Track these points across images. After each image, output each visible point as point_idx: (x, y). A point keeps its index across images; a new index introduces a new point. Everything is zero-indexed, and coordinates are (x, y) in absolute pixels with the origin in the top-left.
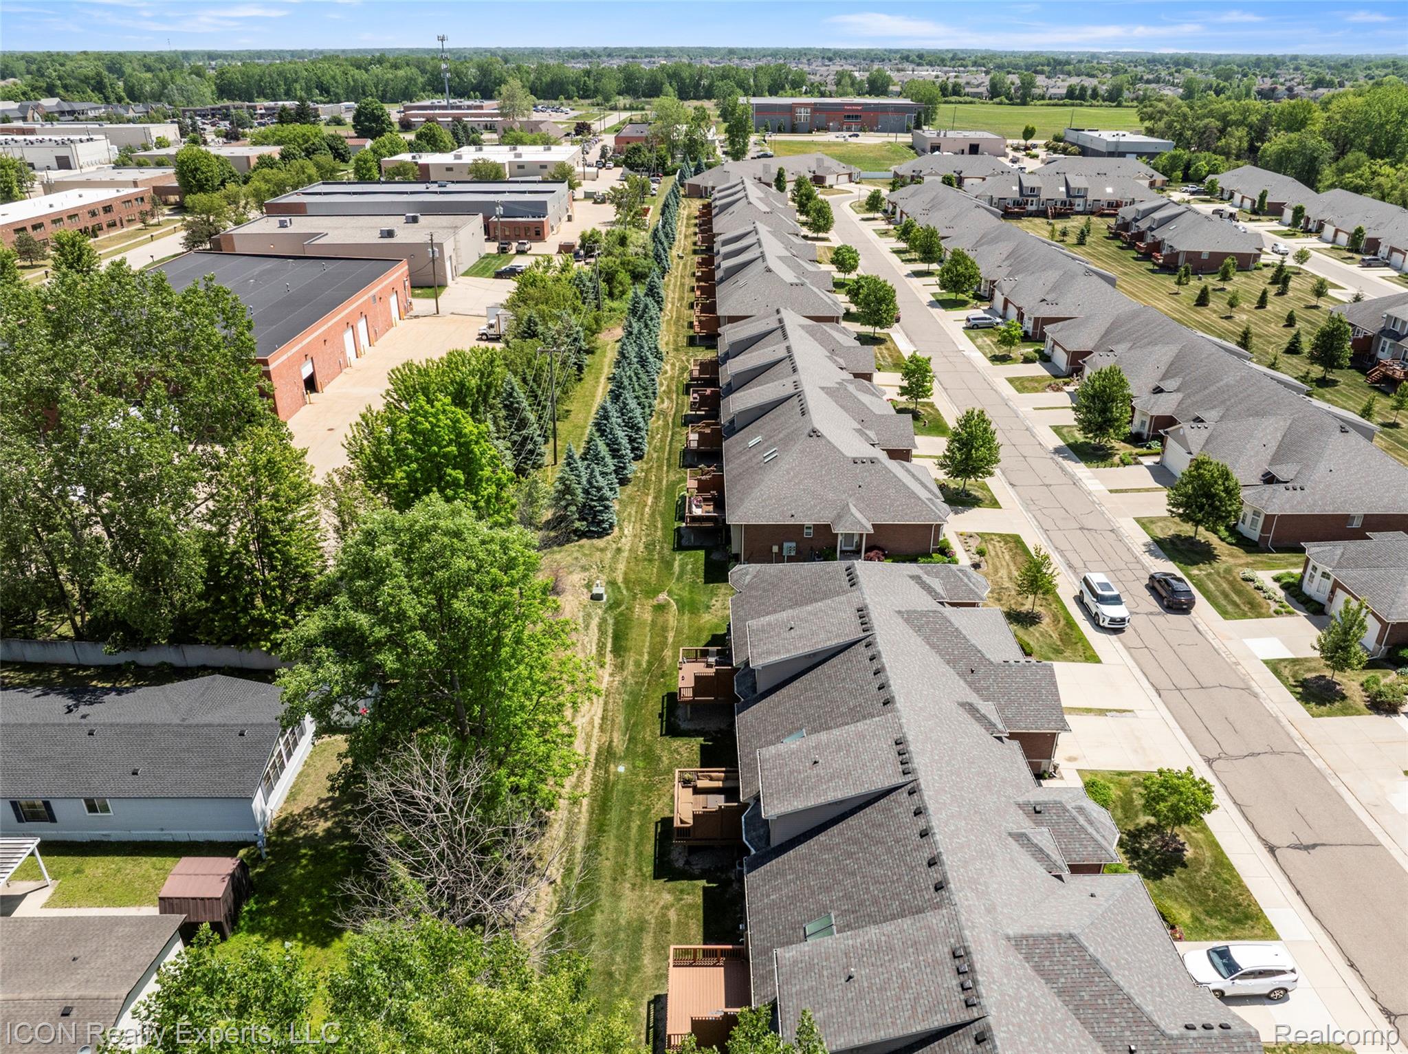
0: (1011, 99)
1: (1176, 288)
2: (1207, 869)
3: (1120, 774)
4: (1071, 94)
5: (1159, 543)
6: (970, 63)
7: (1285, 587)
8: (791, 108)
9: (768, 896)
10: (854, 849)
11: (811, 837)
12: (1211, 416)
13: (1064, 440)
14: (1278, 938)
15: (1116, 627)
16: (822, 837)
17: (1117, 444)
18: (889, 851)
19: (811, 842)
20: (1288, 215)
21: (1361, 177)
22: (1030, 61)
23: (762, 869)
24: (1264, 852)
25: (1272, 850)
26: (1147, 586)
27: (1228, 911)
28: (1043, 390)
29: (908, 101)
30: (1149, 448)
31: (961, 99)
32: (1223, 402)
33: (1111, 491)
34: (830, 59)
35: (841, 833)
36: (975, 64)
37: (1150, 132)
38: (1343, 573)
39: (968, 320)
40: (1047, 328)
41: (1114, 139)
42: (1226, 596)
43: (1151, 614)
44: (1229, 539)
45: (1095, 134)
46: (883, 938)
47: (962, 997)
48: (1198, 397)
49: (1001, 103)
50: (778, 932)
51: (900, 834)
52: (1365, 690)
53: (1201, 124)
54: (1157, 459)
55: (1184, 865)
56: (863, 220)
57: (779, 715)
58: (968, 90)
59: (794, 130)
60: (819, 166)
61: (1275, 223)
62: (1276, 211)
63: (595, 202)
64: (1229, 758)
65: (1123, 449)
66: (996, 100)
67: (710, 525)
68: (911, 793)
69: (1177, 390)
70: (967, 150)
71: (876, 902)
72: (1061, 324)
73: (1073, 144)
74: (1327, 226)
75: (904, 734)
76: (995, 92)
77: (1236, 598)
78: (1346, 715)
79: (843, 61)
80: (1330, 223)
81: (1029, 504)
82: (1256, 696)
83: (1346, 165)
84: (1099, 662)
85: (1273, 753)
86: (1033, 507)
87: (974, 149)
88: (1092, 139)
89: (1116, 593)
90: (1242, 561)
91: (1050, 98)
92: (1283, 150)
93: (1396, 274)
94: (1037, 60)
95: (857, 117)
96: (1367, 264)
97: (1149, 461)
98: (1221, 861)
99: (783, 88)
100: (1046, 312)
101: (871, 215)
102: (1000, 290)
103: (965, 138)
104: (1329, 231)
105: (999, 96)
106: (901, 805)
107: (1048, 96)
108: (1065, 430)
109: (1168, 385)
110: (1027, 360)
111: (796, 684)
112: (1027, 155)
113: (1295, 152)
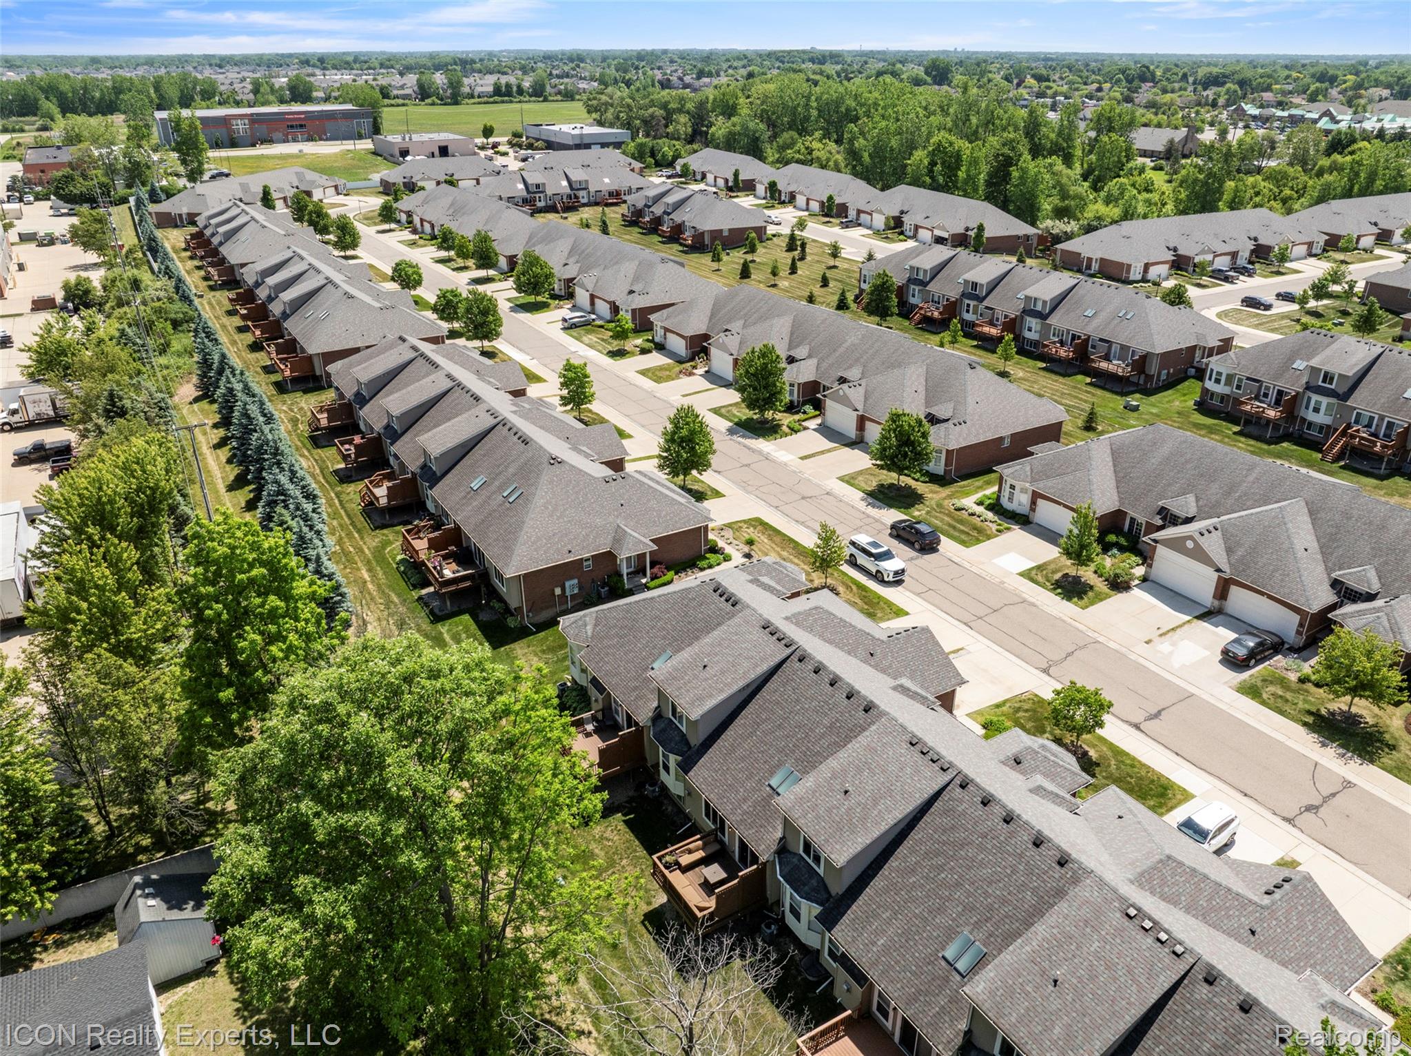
0: (442, 100)
1: (715, 265)
2: (1113, 762)
3: (998, 706)
4: (498, 91)
5: (871, 494)
6: (377, 66)
7: (990, 508)
8: (225, 121)
9: (874, 943)
10: (941, 860)
11: (881, 868)
12: (853, 374)
13: (731, 421)
14: (1193, 796)
15: (898, 579)
16: (893, 863)
17: (778, 416)
18: (981, 848)
19: (885, 871)
20: (761, 189)
21: (799, 152)
22: (437, 62)
23: (845, 919)
24: (1133, 731)
25: (1137, 727)
26: (891, 535)
27: (1151, 789)
28: (677, 377)
29: (349, 107)
30: (805, 413)
31: (393, 102)
32: (857, 360)
33: (802, 458)
34: (220, 67)
35: (913, 851)
36: (382, 66)
37: (600, 123)
38: (1041, 484)
39: (565, 320)
40: (652, 317)
41: (577, 132)
42: (954, 528)
43: (912, 559)
44: (923, 479)
45: (556, 128)
46: (1055, 931)
47: (1167, 950)
48: (831, 360)
49: (433, 104)
50: (914, 973)
51: (982, 828)
52: (1101, 576)
53: (646, 113)
54: (819, 421)
55: (1098, 765)
56: (379, 232)
57: (743, 759)
58: (395, 92)
59: (234, 144)
60: (301, 181)
61: (751, 197)
62: (749, 187)
63: (41, 245)
64: (1057, 663)
65: (786, 419)
66: (429, 101)
67: (468, 584)
68: (963, 787)
69: (810, 356)
70: (437, 152)
71: (1004, 901)
72: (665, 312)
73: (538, 140)
74: (798, 197)
75: (912, 733)
76: (424, 93)
77: (962, 527)
78: (1101, 600)
79: (236, 69)
80: (801, 193)
81: (744, 485)
82: (1034, 605)
83: (785, 143)
84: (907, 614)
85: (1081, 648)
86: (750, 488)
87: (444, 151)
88: (555, 133)
89: (885, 548)
90: (944, 495)
91: (479, 97)
92: (730, 133)
93: (870, 232)
94: (444, 60)
95: (301, 126)
96: (846, 226)
97: (813, 424)
98: (1118, 753)
99: (192, 99)
100: (640, 302)
101: (386, 227)
102: (583, 286)
103: (431, 141)
104: (801, 200)
105: (429, 97)
106: (961, 801)
107: (476, 94)
108: (723, 411)
109: (800, 353)
110: (644, 351)
111: (739, 721)
112: (497, 153)
113: (739, 134)
